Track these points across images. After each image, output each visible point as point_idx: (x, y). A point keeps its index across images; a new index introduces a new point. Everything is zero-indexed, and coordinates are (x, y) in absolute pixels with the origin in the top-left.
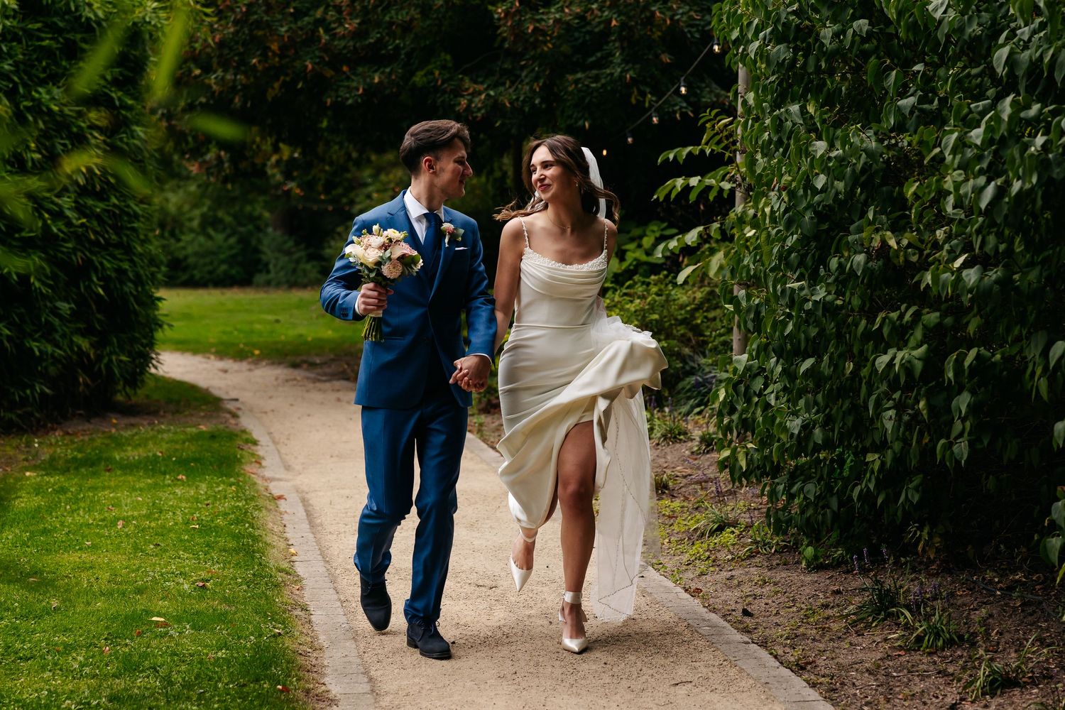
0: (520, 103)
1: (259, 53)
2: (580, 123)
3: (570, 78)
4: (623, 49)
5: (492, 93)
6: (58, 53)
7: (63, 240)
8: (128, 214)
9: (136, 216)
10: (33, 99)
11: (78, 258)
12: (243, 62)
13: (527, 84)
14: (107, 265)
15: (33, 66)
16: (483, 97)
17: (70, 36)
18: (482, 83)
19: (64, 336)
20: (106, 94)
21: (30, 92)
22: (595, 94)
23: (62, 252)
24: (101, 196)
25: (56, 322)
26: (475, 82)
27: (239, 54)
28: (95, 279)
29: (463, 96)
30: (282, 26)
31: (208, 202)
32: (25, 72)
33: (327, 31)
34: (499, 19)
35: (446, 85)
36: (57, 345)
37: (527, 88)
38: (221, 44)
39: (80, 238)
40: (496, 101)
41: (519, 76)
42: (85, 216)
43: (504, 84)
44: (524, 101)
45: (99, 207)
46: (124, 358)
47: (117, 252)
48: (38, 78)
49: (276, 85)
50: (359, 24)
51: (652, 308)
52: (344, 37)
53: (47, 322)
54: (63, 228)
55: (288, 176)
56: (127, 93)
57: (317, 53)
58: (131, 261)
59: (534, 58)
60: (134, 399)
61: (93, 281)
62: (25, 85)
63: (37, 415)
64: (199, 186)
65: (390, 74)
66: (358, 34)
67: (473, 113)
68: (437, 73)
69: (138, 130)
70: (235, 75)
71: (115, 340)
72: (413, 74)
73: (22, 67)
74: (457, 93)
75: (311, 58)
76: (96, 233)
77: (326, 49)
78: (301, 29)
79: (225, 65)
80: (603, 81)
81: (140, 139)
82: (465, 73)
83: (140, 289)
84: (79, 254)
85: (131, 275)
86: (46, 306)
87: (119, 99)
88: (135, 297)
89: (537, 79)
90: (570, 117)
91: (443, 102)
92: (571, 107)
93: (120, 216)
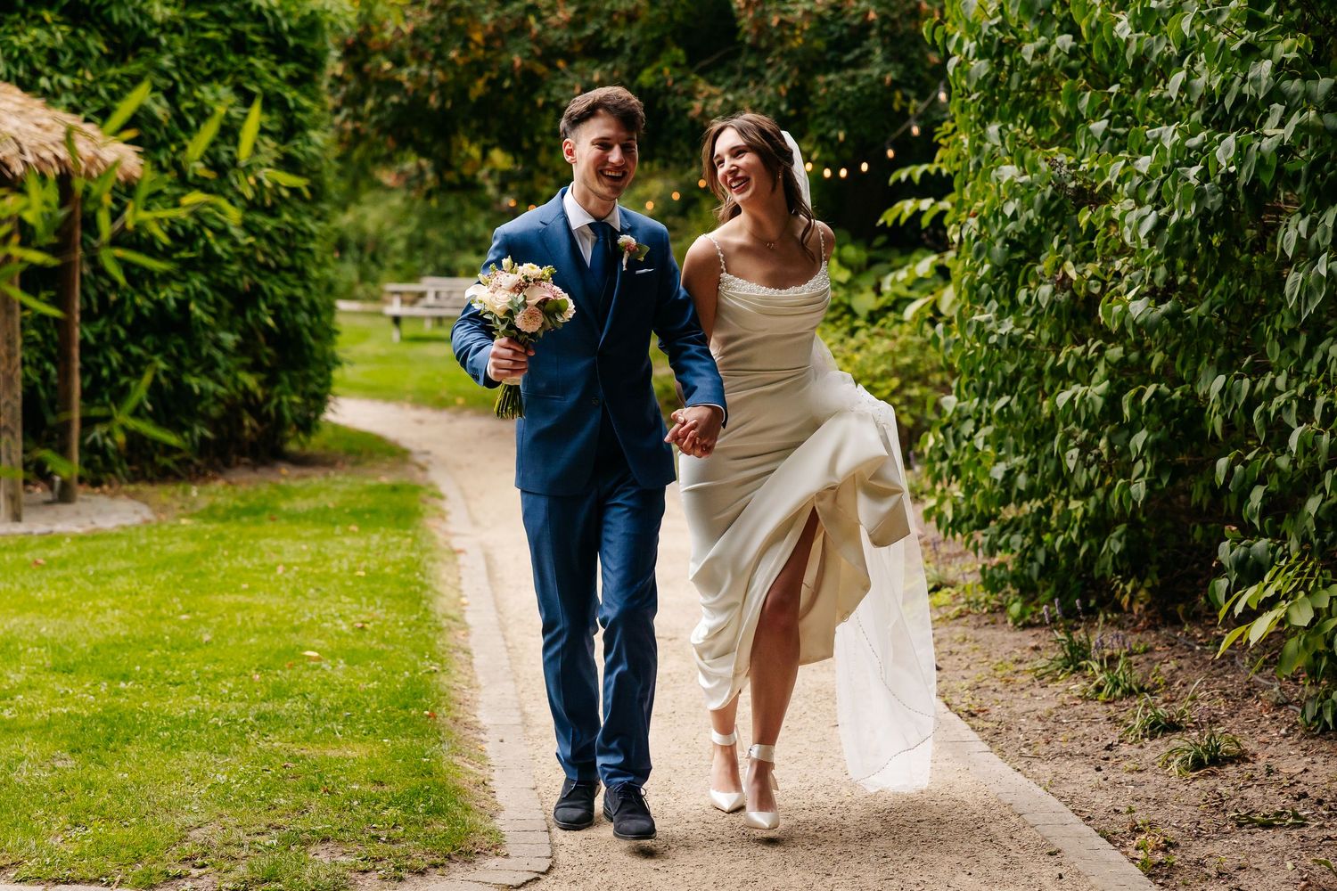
1: (457, 45)
2: (833, 133)
3: (821, 79)
4: (884, 46)
5: (730, 97)
6: (224, 46)
7: (229, 262)
8: (302, 233)
9: (312, 236)
10: (196, 100)
11: (244, 284)
12: (440, 55)
13: (772, 85)
14: (278, 291)
15: (195, 62)
16: (719, 101)
17: (239, 26)
18: (719, 84)
19: (227, 372)
20: (279, 95)
21: (191, 91)
22: (851, 99)
23: (227, 276)
24: (272, 212)
25: (219, 355)
26: (712, 83)
27: (436, 46)
28: (263, 306)
29: (696, 99)
30: (486, 12)
31: (414, 220)
32: (188, 69)
33: (540, 19)
34: (740, 9)
35: (677, 87)
36: (220, 383)
37: (771, 91)
38: (416, 34)
39: (247, 260)
40: (734, 106)
41: (762, 76)
42: (253, 234)
43: (746, 85)
44: (767, 106)
45: (269, 224)
46: (296, 399)
47: (290, 277)
48: (201, 74)
49: (480, 83)
50: (576, 12)
51: (904, 351)
52: (556, 28)
53: (210, 357)
54: (229, 248)
55: (503, 188)
56: (304, 93)
57: (529, 46)
58: (306, 287)
59: (782, 55)
60: (309, 449)
61: (259, 309)
62: (187, 83)
63: (197, 461)
64: (405, 199)
65: (613, 70)
66: (576, 24)
68: (667, 70)
69: (316, 136)
70: (431, 70)
71: (286, 379)
72: (640, 70)
73: (183, 62)
74: (690, 95)
75: (520, 53)
76: (265, 254)
77: (537, 40)
78: (509, 16)
79: (420, 57)
80: (860, 83)
81: (317, 146)
82: (701, 73)
83: (315, 320)
84: (246, 279)
85: (305, 303)
86: (207, 337)
87: (294, 99)
88: (311, 330)
89: (783, 79)
90: (822, 125)
91: (675, 106)
92: (823, 113)
93: (294, 235)
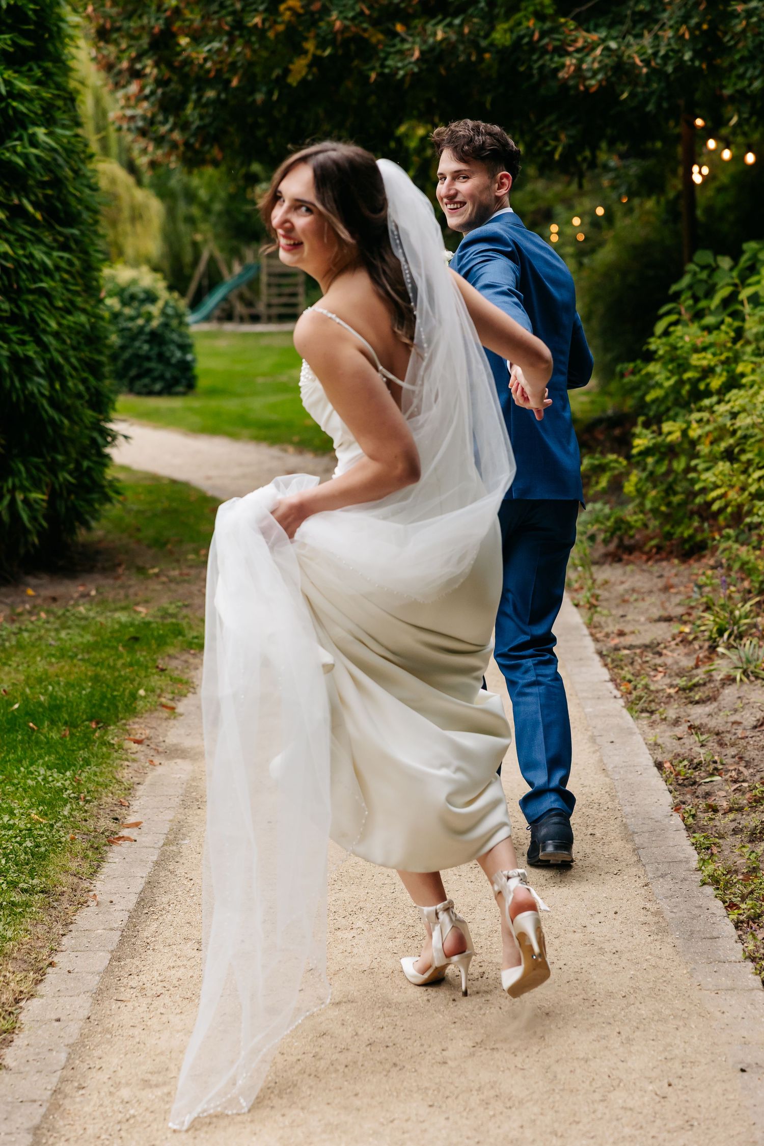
0: (659, 61)
1: (261, 8)
5: (613, 45)
12: (240, 23)
13: (671, 27)
16: (598, 51)
18: (600, 31)
29: (568, 54)
35: (546, 41)
37: (672, 34)
40: (620, 57)
44: (666, 57)
58: (39, 342)
67: (585, 79)
68: (530, 23)
71: (22, 469)
74: (562, 49)
81: (43, 146)
83: (58, 386)
85: (39, 365)
91: (542, 68)
92: (742, 60)
93: (16, 272)
